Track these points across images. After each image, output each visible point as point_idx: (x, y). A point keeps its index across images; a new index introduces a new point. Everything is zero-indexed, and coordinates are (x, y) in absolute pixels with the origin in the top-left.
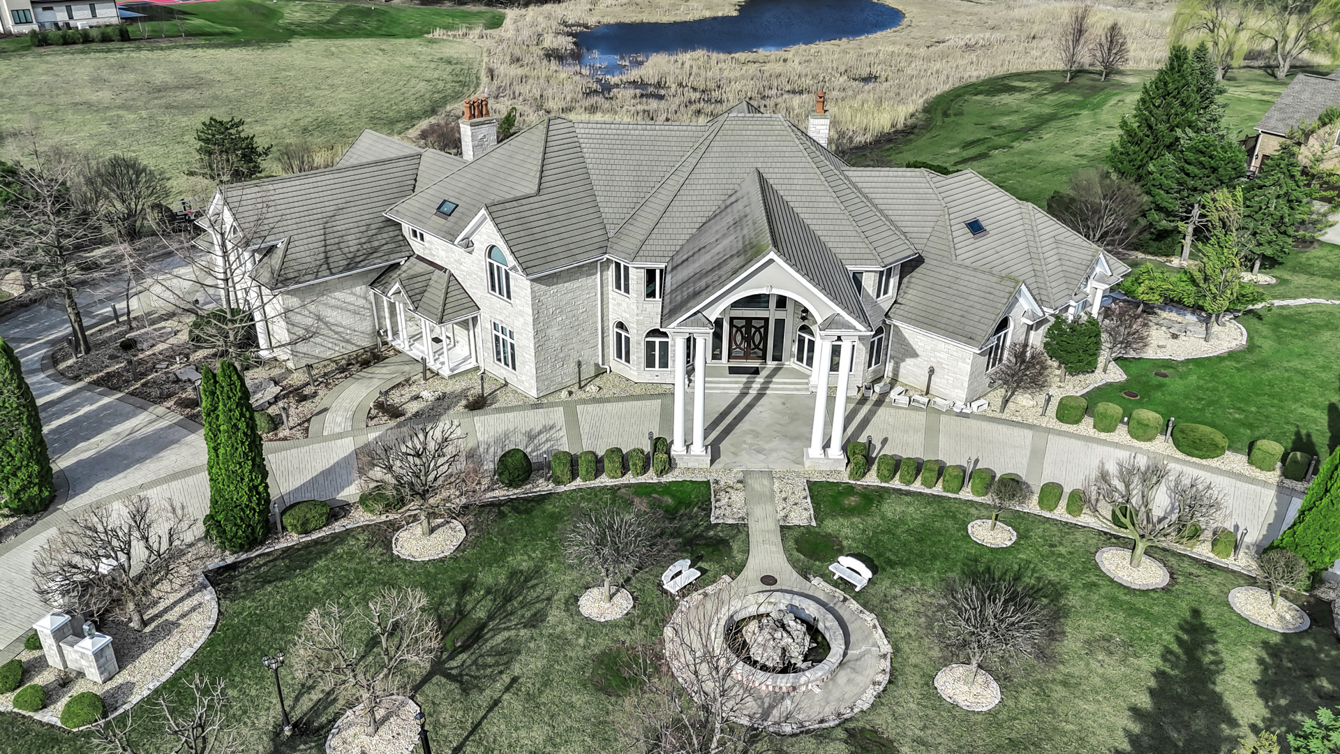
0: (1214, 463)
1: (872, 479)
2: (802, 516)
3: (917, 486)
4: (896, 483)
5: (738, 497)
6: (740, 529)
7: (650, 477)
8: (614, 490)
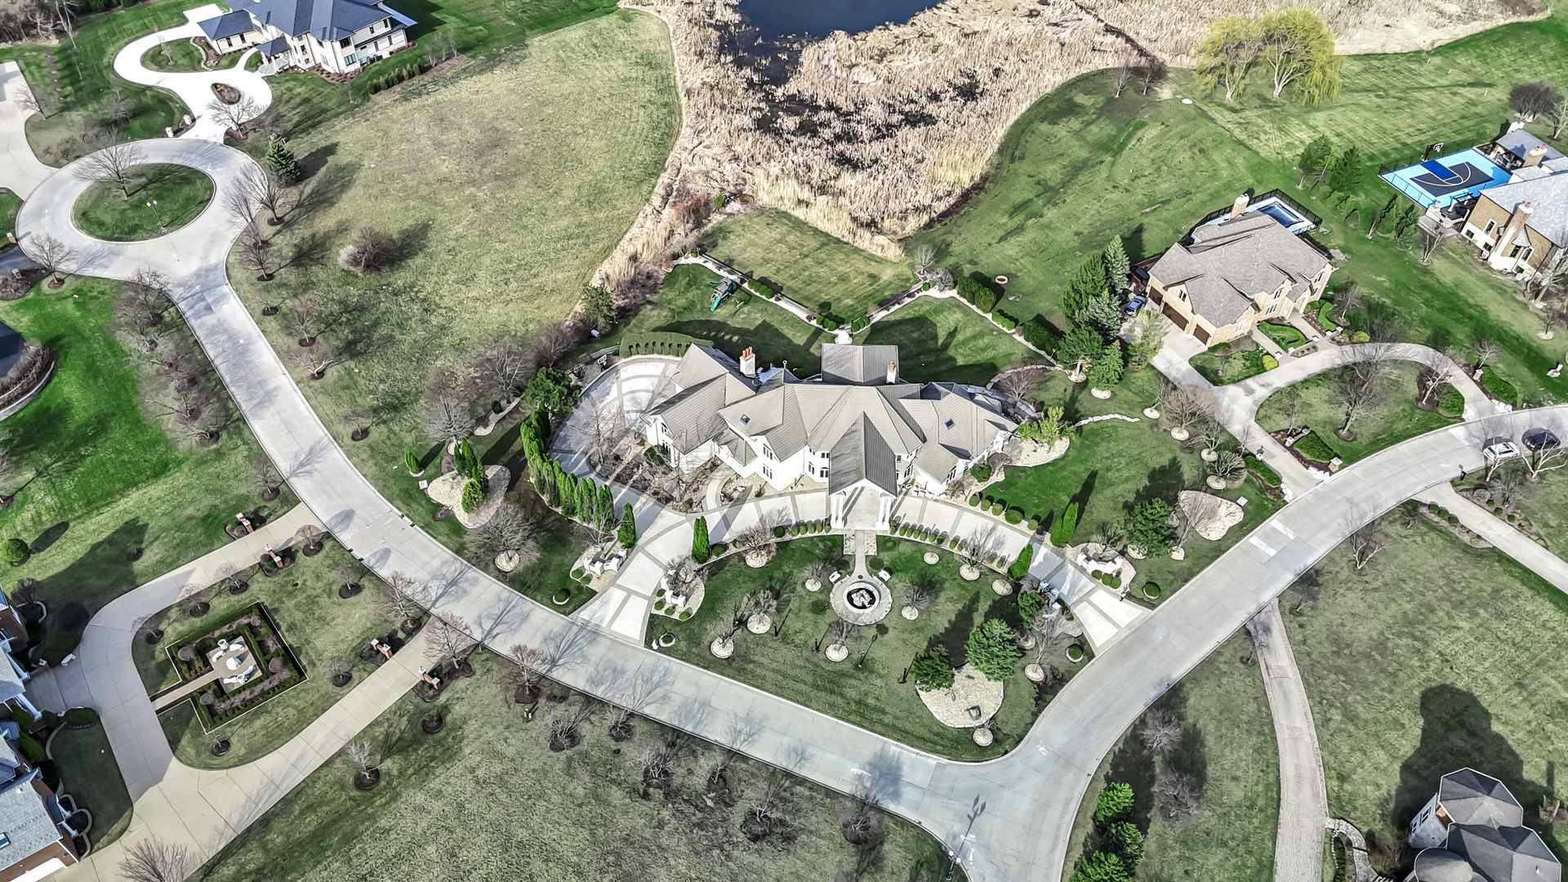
0: (1016, 526)
1: (897, 535)
2: (873, 552)
3: (912, 538)
4: (905, 537)
5: (852, 543)
6: (853, 556)
7: (823, 533)
8: (811, 539)
